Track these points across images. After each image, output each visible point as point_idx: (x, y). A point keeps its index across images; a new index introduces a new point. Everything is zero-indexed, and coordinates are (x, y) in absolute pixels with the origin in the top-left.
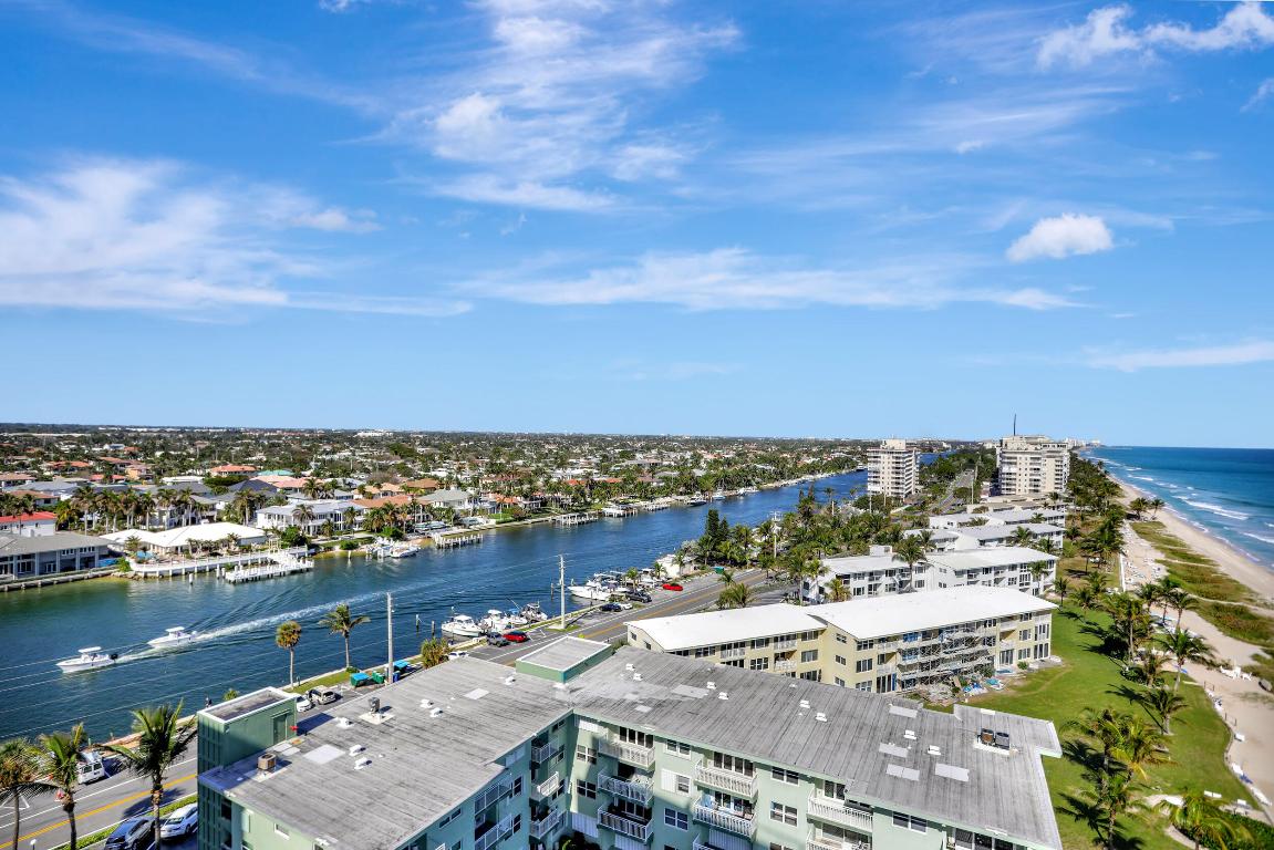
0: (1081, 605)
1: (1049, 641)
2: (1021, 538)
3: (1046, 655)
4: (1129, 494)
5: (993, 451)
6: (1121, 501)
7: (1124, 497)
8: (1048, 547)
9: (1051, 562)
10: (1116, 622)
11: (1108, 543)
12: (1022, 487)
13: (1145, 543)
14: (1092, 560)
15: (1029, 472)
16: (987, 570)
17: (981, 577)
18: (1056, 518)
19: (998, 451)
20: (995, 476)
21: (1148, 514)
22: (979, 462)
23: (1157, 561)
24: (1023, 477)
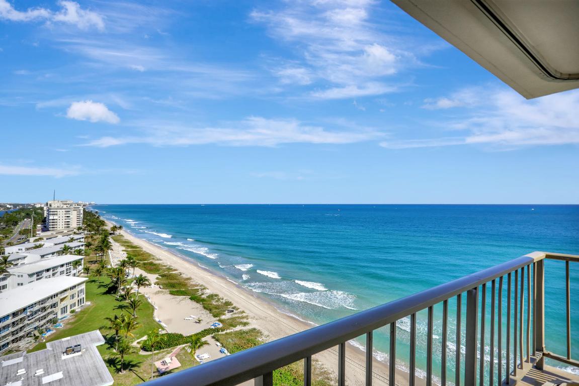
0: (97, 276)
1: (84, 296)
2: (65, 250)
3: (83, 303)
4: (109, 226)
5: (42, 209)
6: (105, 228)
7: (106, 226)
8: (79, 252)
9: (81, 259)
11: (106, 246)
12: (61, 226)
13: (117, 244)
14: (98, 255)
15: (64, 218)
16: (48, 270)
17: (45, 274)
18: (80, 238)
19: (45, 208)
20: (44, 220)
21: (118, 232)
22: (33, 215)
23: (123, 251)
24: (61, 221)
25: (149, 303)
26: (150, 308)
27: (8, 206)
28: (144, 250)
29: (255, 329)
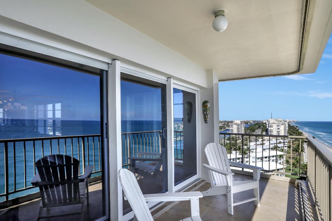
0: (293, 167)
2: (276, 148)
5: (266, 123)
8: (282, 150)
9: (284, 155)
14: (295, 154)
15: (276, 129)
16: (266, 157)
17: (264, 159)
18: (285, 142)
19: (267, 123)
20: (267, 131)
22: (262, 127)
24: (275, 131)
27: (251, 122)
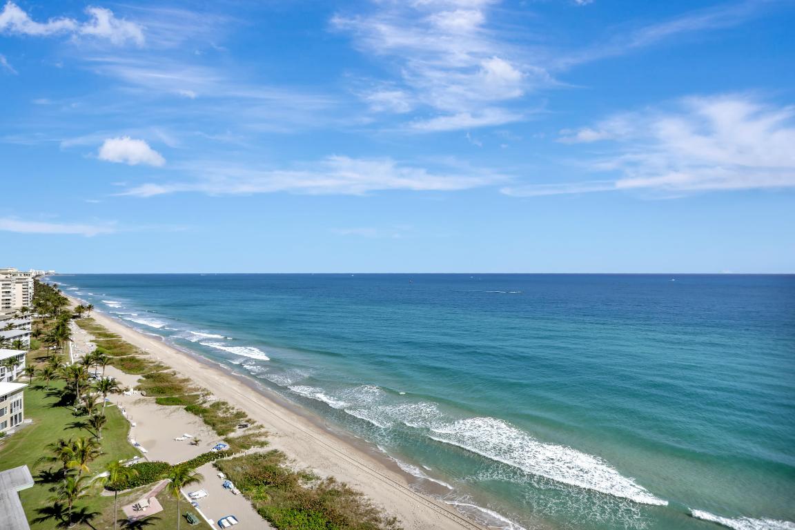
0: (45, 379)
1: (22, 411)
3: (20, 421)
4: (73, 304)
6: (67, 308)
7: (70, 305)
8: (18, 345)
9: (22, 356)
10: (68, 384)
11: (61, 335)
13: (84, 332)
14: (51, 348)
18: (24, 324)
21: (85, 314)
23: (91, 341)
25: (123, 418)
26: (124, 424)
28: (124, 339)
29: (276, 451)
